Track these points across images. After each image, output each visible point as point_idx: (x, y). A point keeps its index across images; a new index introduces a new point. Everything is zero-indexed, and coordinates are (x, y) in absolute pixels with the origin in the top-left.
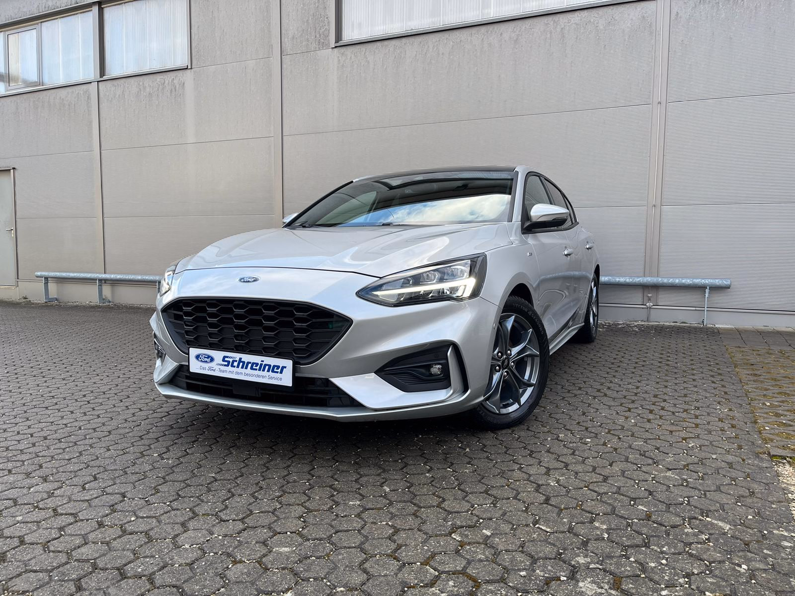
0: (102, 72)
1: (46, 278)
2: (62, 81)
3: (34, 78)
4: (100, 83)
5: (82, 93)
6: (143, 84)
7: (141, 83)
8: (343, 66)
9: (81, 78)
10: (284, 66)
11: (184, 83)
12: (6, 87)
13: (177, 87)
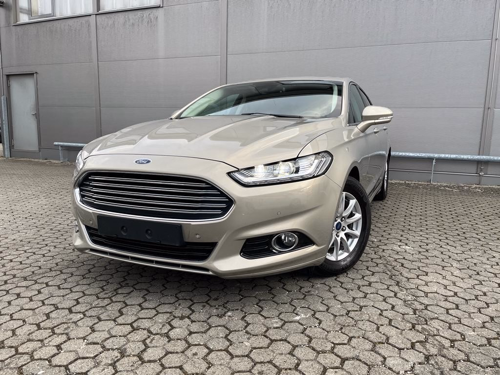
0: (98, 8)
1: (62, 146)
2: (69, 14)
3: (49, 11)
4: (97, 16)
5: (84, 22)
6: (128, 17)
7: (126, 17)
8: (271, 7)
9: (82, 12)
10: (229, 6)
11: (157, 17)
12: (29, 17)
13: (152, 19)
